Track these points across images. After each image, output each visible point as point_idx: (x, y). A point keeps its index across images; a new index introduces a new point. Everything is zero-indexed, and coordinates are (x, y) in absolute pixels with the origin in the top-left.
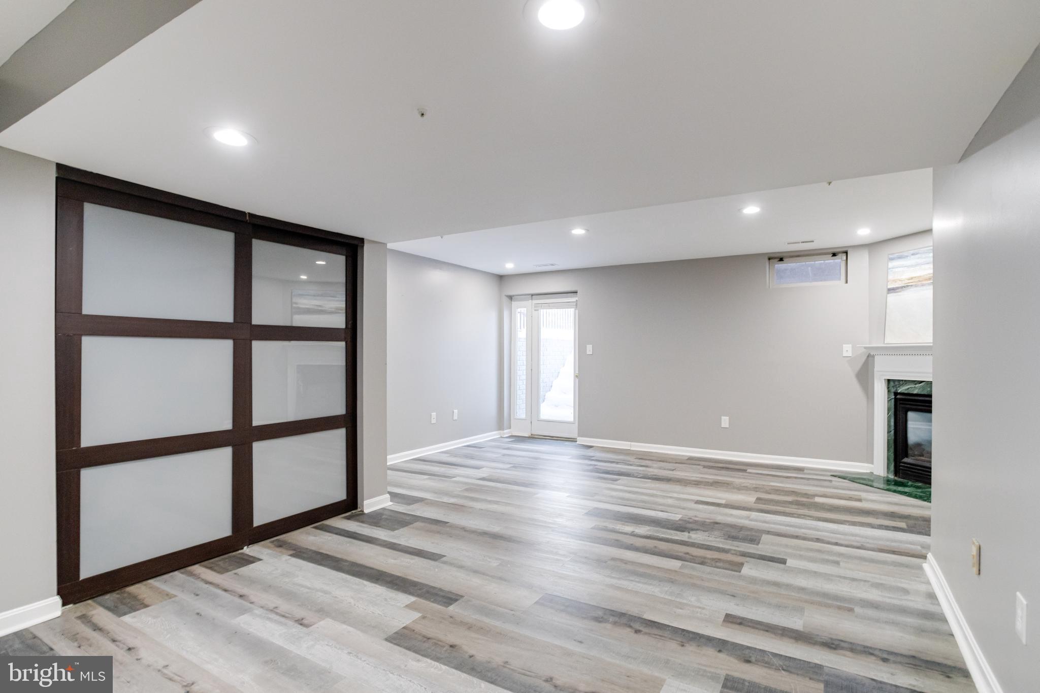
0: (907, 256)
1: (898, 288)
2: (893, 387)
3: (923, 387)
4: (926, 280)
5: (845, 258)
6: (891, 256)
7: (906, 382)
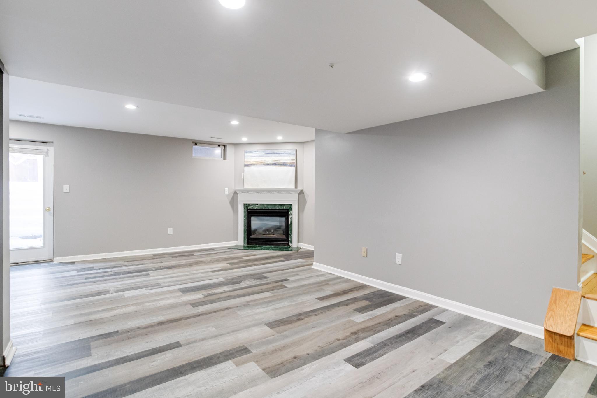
0: (252, 152)
1: (249, 165)
2: (246, 207)
3: (259, 206)
4: (261, 163)
5: (223, 148)
6: (246, 151)
7: (252, 204)
